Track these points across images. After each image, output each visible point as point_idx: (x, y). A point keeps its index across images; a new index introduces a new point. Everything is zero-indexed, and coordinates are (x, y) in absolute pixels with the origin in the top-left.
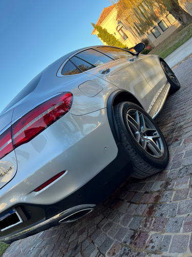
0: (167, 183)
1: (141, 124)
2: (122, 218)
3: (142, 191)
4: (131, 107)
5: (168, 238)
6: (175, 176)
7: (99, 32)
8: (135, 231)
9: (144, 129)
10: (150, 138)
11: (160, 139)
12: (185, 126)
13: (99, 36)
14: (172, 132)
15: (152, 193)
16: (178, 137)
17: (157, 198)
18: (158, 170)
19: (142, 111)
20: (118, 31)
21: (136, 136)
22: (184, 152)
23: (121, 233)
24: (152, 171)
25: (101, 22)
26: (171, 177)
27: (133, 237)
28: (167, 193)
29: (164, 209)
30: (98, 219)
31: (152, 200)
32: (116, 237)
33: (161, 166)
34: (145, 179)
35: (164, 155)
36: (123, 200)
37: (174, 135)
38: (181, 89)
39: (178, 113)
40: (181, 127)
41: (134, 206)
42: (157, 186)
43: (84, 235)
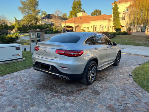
0: (87, 88)
1: (93, 70)
2: (70, 87)
3: (80, 85)
4: (95, 64)
5: (79, 97)
6: (90, 88)
7: (115, 7)
8: (72, 91)
9: (93, 71)
10: (92, 75)
11: (94, 77)
12: (104, 79)
13: (113, 9)
14: (100, 78)
15: (82, 87)
16: (100, 80)
17: (82, 89)
18: (88, 84)
19: (96, 67)
20: (123, 13)
21: (89, 72)
22: (97, 85)
23: (68, 89)
24: (86, 83)
25: (119, 2)
26: (89, 88)
27: (71, 92)
28: (85, 90)
29: (82, 92)
30: (63, 83)
31: (80, 89)
32: (67, 90)
33: (89, 84)
34: (83, 83)
35: (92, 82)
36: (73, 84)
37: (100, 79)
38: (117, 66)
39: (107, 74)
40: (103, 79)
41: (75, 87)
42: (84, 87)
43: (57, 84)
